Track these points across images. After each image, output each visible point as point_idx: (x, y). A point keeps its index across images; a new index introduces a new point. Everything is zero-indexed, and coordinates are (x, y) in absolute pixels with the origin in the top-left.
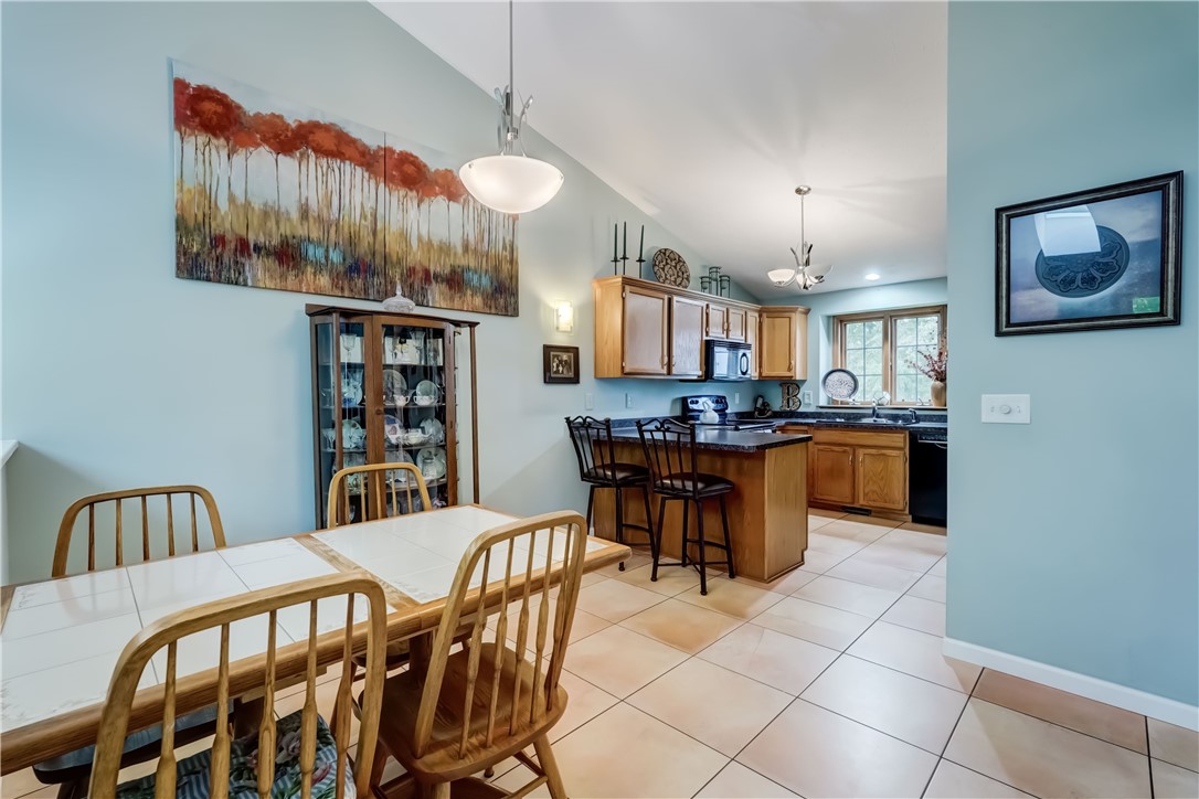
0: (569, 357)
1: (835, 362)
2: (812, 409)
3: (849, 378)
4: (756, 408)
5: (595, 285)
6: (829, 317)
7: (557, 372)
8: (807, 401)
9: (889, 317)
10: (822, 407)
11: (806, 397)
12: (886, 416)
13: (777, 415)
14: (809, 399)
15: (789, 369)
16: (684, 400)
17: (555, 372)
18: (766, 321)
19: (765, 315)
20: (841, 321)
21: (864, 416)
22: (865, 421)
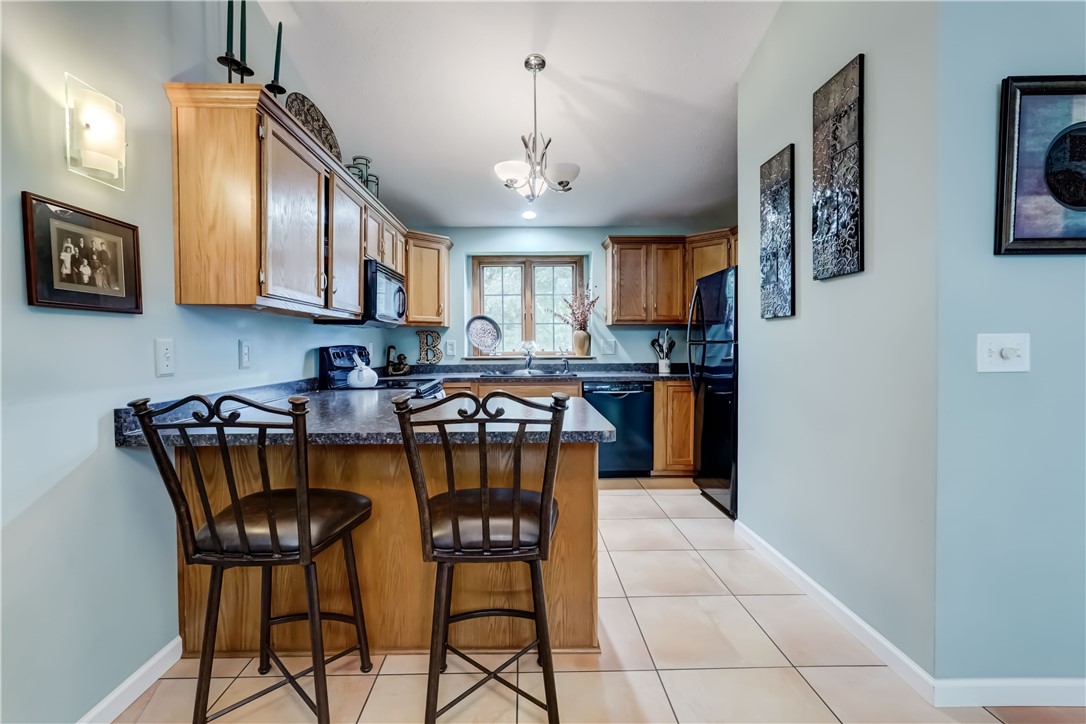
0: (113, 246)
1: (474, 309)
2: (456, 362)
3: (490, 326)
4: (389, 362)
5: (179, 96)
6: (468, 257)
7: (74, 277)
8: (449, 352)
9: (528, 262)
10: (467, 359)
11: (449, 347)
12: (538, 367)
13: (414, 370)
14: (452, 349)
15: (439, 314)
16: (323, 353)
17: (69, 279)
18: (413, 250)
19: (411, 242)
20: (479, 262)
21: (515, 367)
22: (518, 373)
